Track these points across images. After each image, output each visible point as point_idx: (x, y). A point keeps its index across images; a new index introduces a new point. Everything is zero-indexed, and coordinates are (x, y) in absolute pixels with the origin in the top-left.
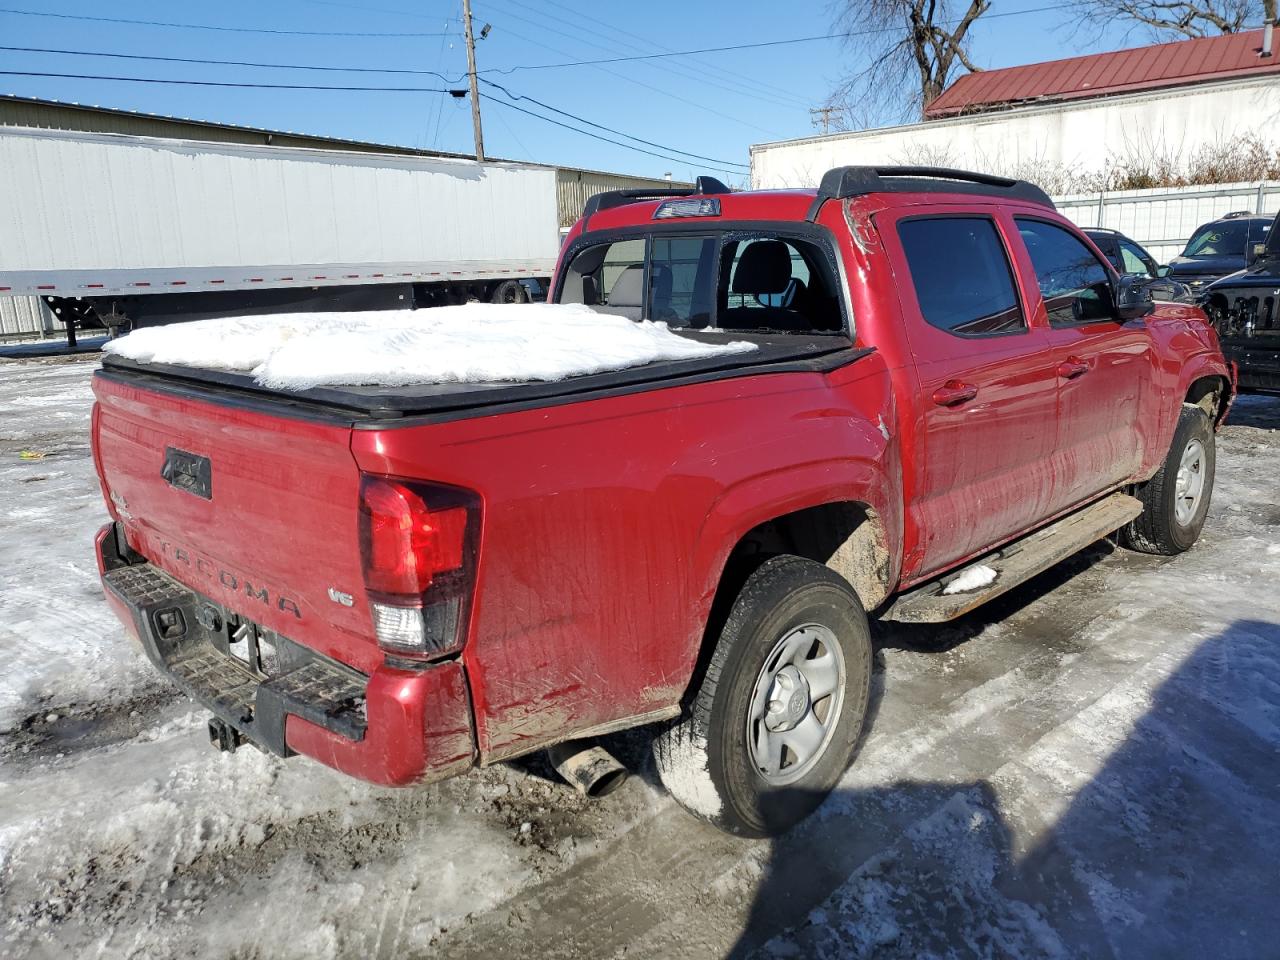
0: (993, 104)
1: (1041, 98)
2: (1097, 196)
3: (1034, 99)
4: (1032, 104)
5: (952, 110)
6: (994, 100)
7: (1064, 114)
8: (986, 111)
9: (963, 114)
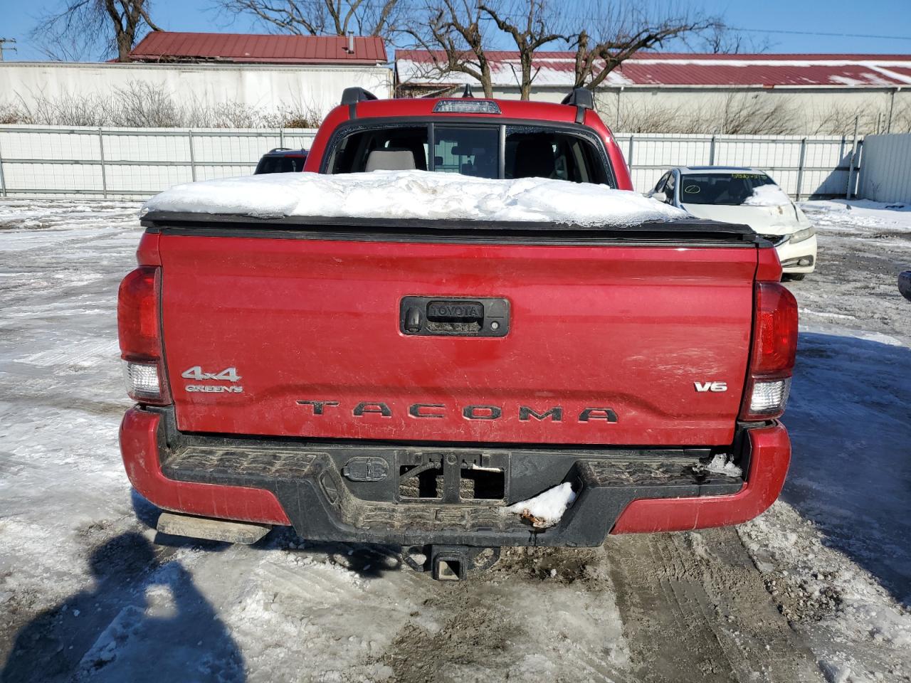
0: (184, 57)
1: (218, 58)
2: (278, 131)
3: (213, 58)
4: (211, 62)
5: (152, 57)
6: (184, 55)
7: (243, 72)
8: (179, 62)
9: (161, 61)
